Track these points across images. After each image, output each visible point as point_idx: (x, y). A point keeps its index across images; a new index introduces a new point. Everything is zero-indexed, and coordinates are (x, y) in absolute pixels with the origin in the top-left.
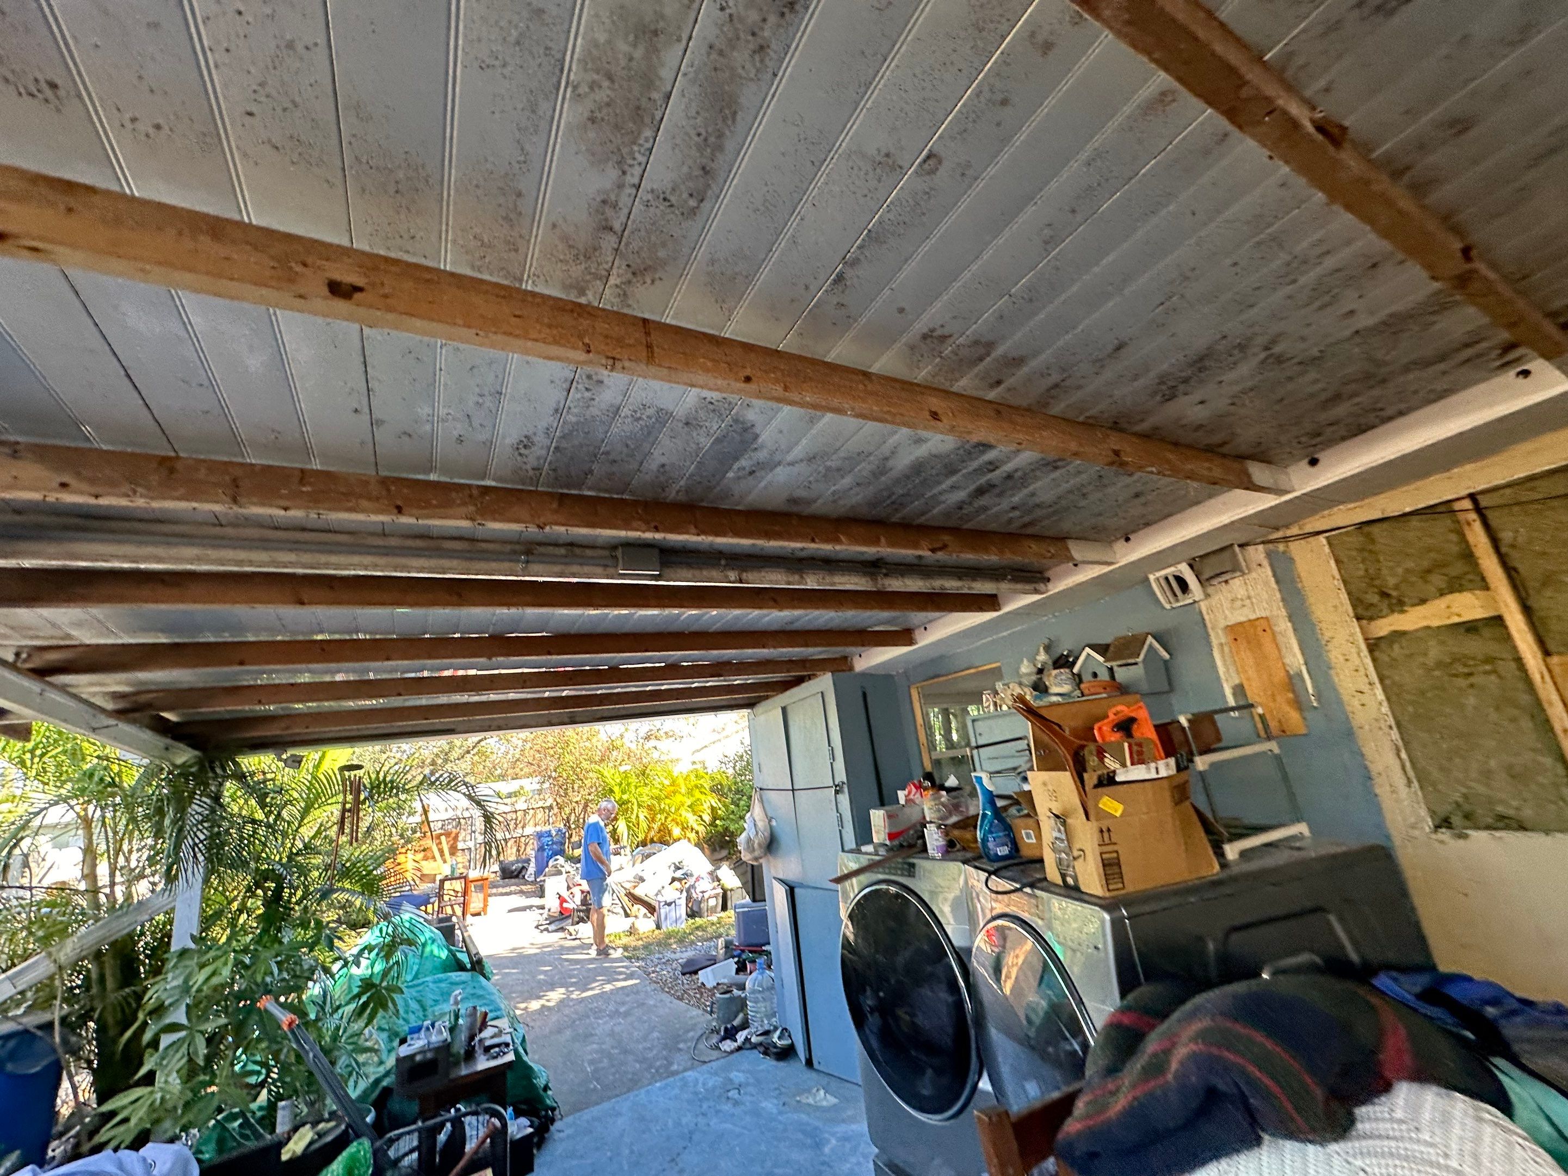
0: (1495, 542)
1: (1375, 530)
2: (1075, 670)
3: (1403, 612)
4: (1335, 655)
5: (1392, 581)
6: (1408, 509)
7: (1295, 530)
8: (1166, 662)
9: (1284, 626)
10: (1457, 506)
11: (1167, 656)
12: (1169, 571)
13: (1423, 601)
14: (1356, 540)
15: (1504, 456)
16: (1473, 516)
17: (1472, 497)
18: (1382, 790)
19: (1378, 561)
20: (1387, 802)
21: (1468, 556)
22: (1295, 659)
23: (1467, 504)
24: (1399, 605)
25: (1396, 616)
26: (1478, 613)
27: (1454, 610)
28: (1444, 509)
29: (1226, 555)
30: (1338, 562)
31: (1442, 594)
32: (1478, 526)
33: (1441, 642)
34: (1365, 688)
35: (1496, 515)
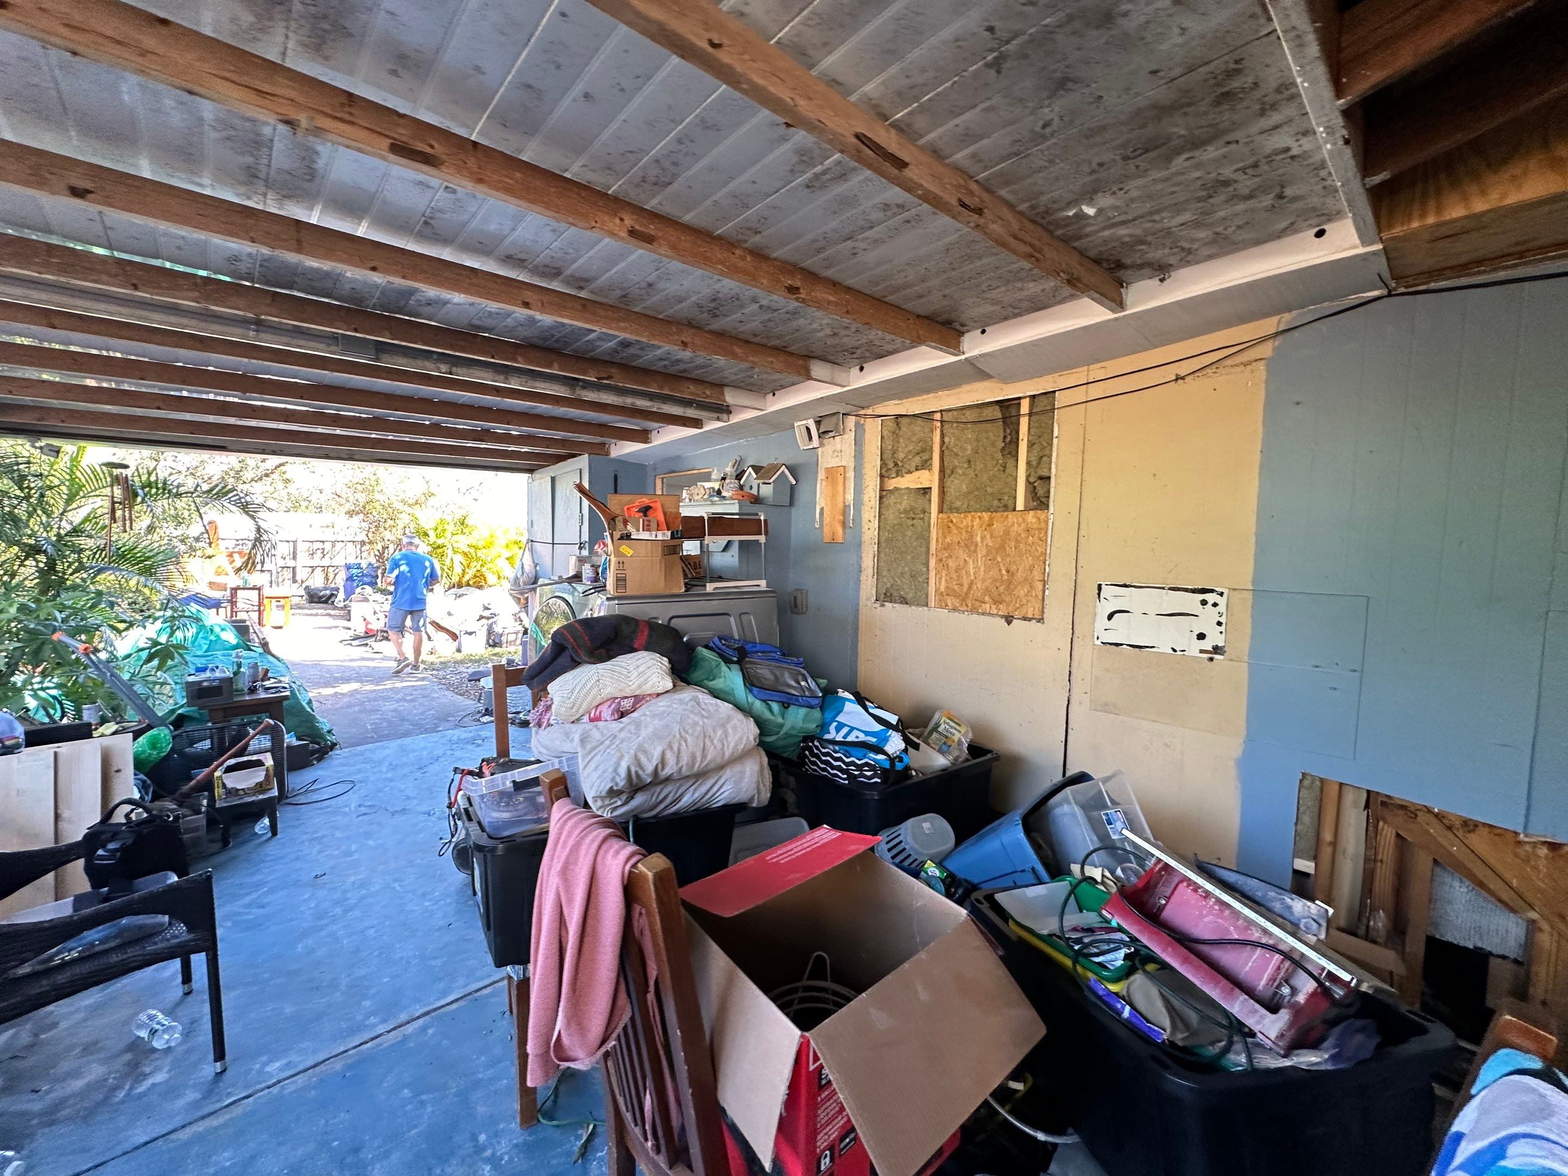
0: (942, 442)
1: (903, 421)
2: (742, 482)
3: (900, 476)
4: (866, 498)
5: (902, 457)
6: (916, 412)
7: (869, 412)
8: (792, 487)
9: (851, 474)
10: (934, 416)
11: (794, 482)
12: (804, 422)
13: (910, 472)
14: (892, 425)
15: (957, 390)
16: (939, 424)
17: (941, 411)
18: (863, 578)
19: (898, 442)
20: (863, 586)
21: (929, 449)
22: (850, 497)
23: (938, 416)
24: (900, 472)
27: (917, 480)
28: (927, 416)
29: (834, 419)
30: (882, 438)
31: (917, 470)
32: (938, 430)
33: (909, 498)
34: (872, 519)
35: (946, 426)
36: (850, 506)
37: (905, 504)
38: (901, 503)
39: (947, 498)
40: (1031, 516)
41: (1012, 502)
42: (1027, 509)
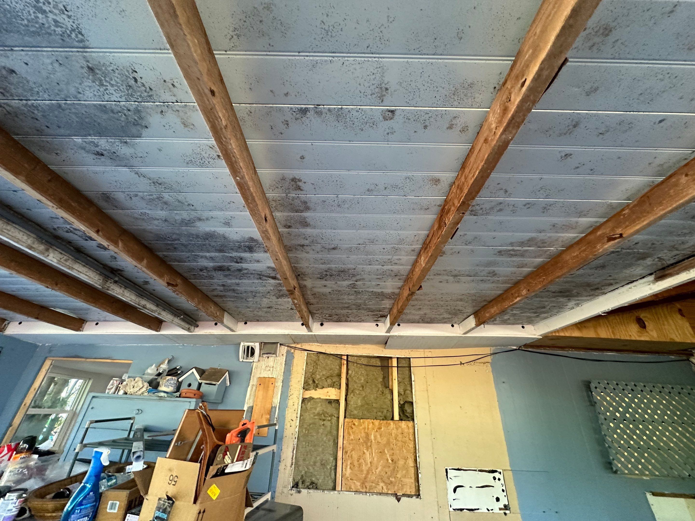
0: (347, 373)
1: (321, 356)
2: (180, 380)
3: (316, 390)
4: (290, 403)
5: (318, 377)
6: (332, 353)
7: (299, 346)
9: (279, 384)
10: (343, 357)
11: (229, 384)
12: (251, 344)
14: (314, 357)
15: (358, 346)
16: (345, 362)
17: (347, 356)
18: (282, 467)
19: (317, 368)
20: (281, 474)
21: (339, 375)
22: (277, 400)
23: (345, 358)
24: (316, 387)
25: (313, 391)
26: (333, 397)
27: (329, 394)
28: (339, 357)
29: (274, 346)
30: (307, 364)
32: (345, 366)
33: (321, 405)
34: (294, 419)
35: (350, 364)
36: (276, 408)
37: (319, 409)
38: (315, 409)
39: (349, 408)
40: (403, 424)
41: (389, 415)
42: (401, 419)
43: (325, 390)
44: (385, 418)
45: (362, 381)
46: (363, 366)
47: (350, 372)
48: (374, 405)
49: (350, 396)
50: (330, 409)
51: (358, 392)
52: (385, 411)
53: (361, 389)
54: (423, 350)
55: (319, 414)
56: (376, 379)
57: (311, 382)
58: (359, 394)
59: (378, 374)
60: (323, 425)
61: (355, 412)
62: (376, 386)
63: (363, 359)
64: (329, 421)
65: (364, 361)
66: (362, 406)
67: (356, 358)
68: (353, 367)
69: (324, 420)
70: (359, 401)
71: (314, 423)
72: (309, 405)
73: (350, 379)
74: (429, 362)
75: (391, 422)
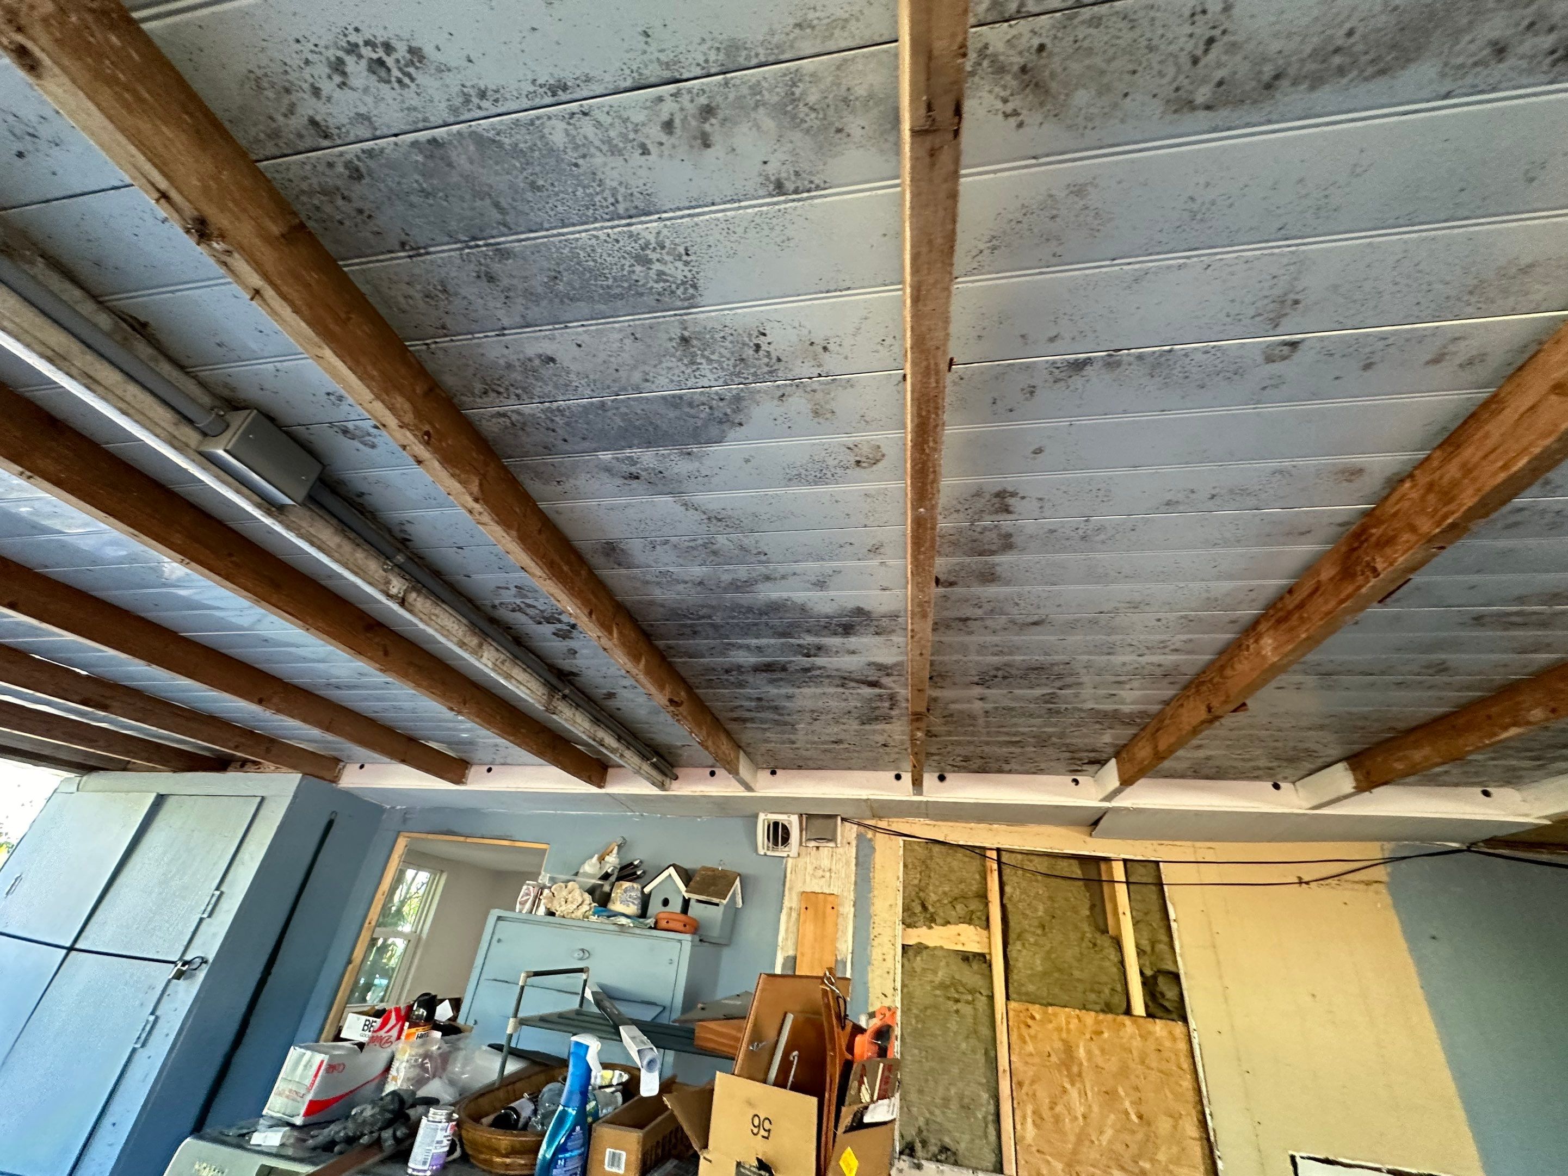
0: (1002, 892)
1: (936, 849)
2: (647, 890)
3: (930, 928)
4: (876, 954)
5: (933, 897)
6: (961, 843)
7: (884, 824)
9: (848, 909)
10: (989, 853)
11: (740, 904)
12: (782, 818)
13: (946, 923)
14: (921, 852)
15: (1023, 829)
16: (995, 866)
17: (998, 849)
19: (930, 877)
21: (983, 896)
22: (848, 946)
23: (994, 855)
24: (931, 920)
25: (924, 929)
26: (974, 947)
27: (962, 939)
28: (981, 852)
29: (830, 823)
30: (905, 866)
32: (996, 874)
33: (948, 964)
34: (889, 992)
35: (1007, 871)
36: (845, 964)
37: (942, 974)
38: (935, 972)
39: (1014, 976)
40: (1159, 1027)
41: (1118, 1000)
42: (1150, 1015)
43: (952, 929)
44: (1108, 1008)
45: (1040, 913)
46: (1040, 878)
47: (1008, 889)
48: (1077, 974)
49: (1015, 948)
50: (969, 976)
51: (1032, 940)
52: (1107, 991)
53: (1039, 932)
54: (1189, 843)
55: (943, 986)
56: (1075, 910)
57: (918, 909)
58: (1036, 944)
59: (1079, 898)
60: (957, 1011)
61: (1031, 988)
62: (1076, 927)
63: (1036, 860)
64: (968, 1002)
65: (1042, 865)
66: (1045, 974)
67: (1019, 856)
68: (1015, 879)
69: (957, 1001)
70: (1038, 962)
71: (936, 1007)
72: (918, 963)
73: (1009, 907)
74: (1211, 874)
75: (1126, 1020)
